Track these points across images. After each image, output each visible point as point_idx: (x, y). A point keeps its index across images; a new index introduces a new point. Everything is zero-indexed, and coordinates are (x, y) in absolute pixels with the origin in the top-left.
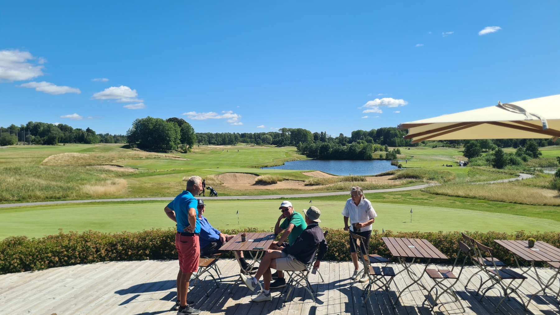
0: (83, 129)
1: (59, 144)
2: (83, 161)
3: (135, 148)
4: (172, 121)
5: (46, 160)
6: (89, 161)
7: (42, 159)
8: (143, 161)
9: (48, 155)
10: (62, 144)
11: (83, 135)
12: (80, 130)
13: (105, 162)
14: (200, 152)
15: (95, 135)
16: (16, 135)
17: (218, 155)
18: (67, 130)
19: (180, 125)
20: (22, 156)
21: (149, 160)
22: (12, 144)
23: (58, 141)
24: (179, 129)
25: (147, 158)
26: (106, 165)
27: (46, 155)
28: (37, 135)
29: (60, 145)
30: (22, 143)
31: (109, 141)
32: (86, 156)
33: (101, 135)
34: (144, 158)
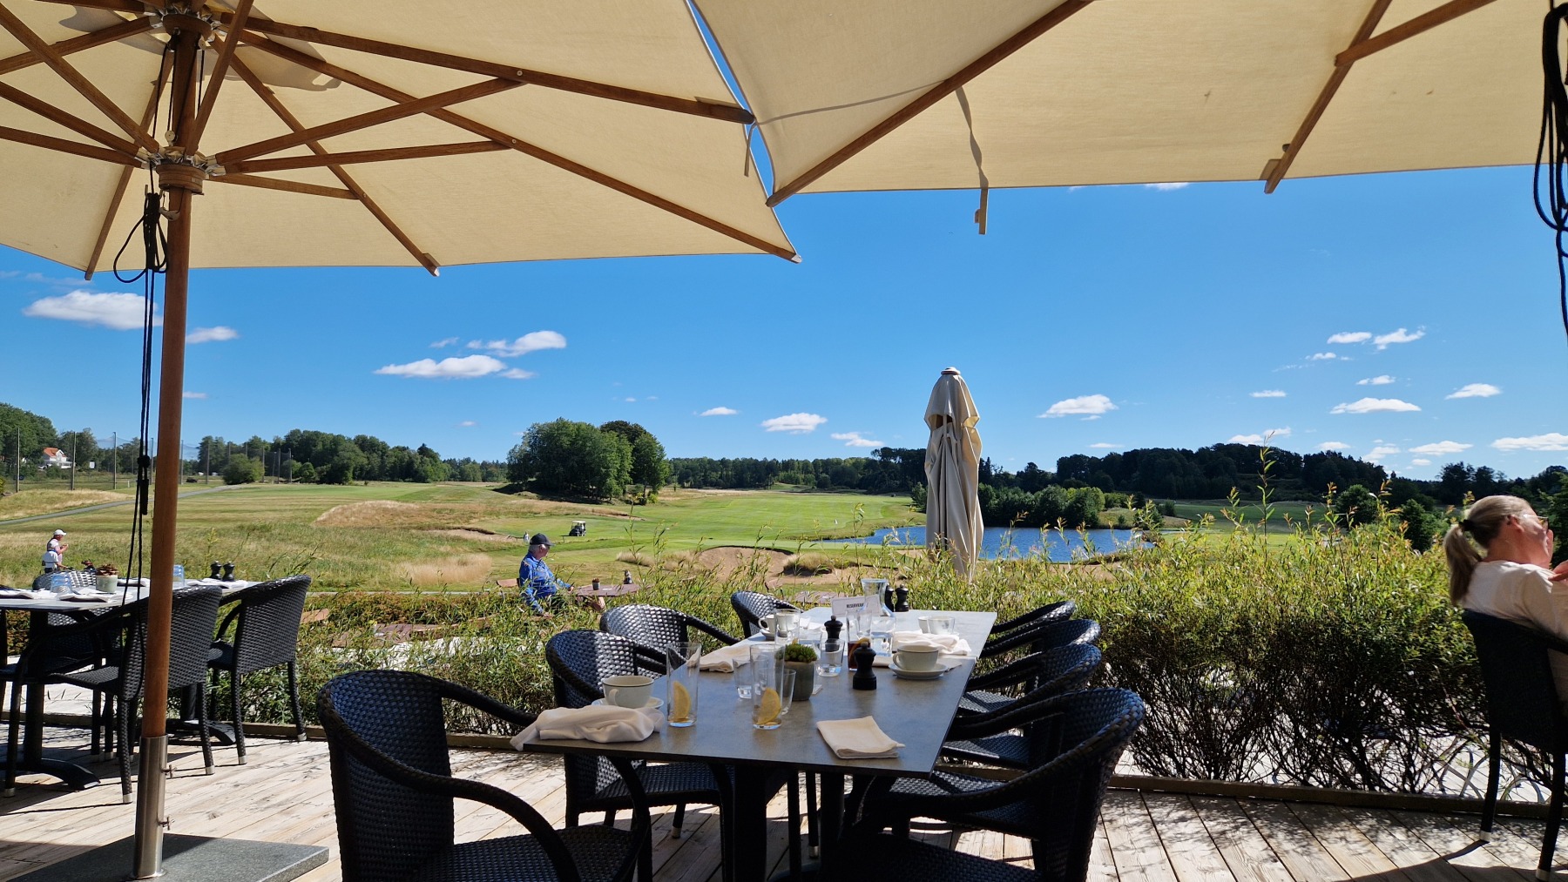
0: (411, 448)
1: (356, 482)
2: (406, 519)
3: (524, 493)
4: (614, 430)
5: (324, 516)
6: (418, 519)
7: (316, 514)
8: (541, 520)
9: (328, 505)
10: (363, 482)
11: (411, 463)
12: (404, 449)
13: (454, 523)
14: (677, 504)
15: (438, 463)
16: (261, 460)
17: (719, 510)
18: (374, 451)
19: (632, 440)
20: (273, 508)
21: (553, 520)
22: (252, 481)
23: (354, 474)
24: (628, 449)
25: (550, 515)
26: (455, 529)
27: (324, 505)
28: (307, 461)
29: (356, 485)
30: (274, 478)
31: (468, 475)
32: (413, 509)
33: (451, 462)
34: (543, 514)
